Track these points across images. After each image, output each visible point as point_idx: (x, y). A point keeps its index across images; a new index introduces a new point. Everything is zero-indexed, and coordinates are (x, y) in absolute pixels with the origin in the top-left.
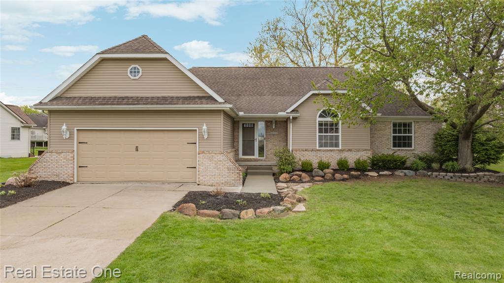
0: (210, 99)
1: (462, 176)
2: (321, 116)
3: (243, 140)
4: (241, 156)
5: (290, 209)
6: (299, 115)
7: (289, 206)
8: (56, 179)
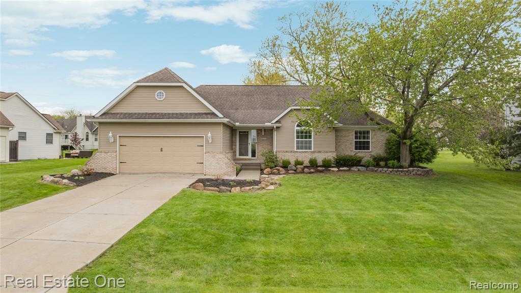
0: (213, 114)
1: (398, 171)
2: (298, 126)
3: (239, 144)
4: (238, 156)
5: (263, 188)
6: (280, 125)
7: (263, 186)
8: (104, 171)
